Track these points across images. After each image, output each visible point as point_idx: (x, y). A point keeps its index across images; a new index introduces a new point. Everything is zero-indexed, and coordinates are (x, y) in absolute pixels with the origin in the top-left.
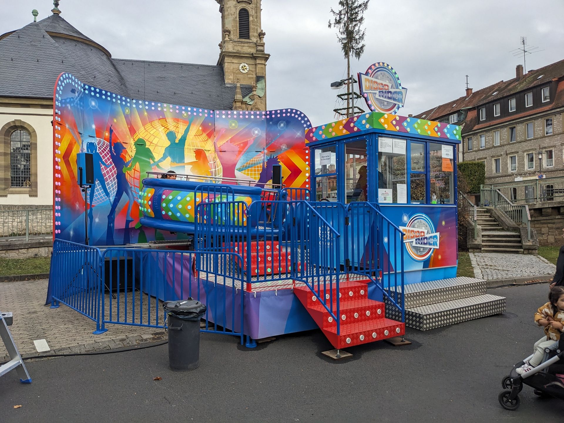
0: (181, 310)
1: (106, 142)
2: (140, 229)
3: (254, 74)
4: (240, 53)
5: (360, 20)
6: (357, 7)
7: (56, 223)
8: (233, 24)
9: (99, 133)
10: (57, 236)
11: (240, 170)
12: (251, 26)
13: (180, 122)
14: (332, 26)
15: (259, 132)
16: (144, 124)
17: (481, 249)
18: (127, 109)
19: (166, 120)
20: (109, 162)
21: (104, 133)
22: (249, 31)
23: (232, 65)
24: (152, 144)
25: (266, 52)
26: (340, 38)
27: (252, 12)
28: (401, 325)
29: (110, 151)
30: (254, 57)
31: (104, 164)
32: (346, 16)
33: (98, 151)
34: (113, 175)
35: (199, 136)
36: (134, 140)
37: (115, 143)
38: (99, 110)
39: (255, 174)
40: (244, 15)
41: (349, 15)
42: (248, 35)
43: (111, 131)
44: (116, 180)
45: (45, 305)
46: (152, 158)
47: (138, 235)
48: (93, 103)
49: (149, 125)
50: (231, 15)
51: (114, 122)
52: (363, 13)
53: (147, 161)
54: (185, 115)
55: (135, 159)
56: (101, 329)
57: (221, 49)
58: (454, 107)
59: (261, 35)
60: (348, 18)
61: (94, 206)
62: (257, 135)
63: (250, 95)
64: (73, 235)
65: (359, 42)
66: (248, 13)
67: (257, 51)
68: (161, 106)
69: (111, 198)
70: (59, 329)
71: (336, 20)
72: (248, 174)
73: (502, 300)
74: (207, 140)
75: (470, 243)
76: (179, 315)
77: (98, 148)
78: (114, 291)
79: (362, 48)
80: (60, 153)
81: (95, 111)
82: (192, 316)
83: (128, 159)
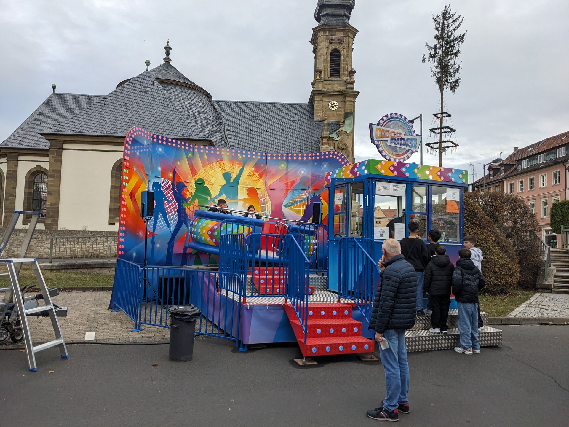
0: (178, 312)
1: (169, 181)
2: (196, 254)
3: (343, 110)
4: (330, 92)
5: (456, 53)
6: (452, 41)
7: (120, 246)
8: (325, 65)
9: (164, 174)
10: (120, 256)
11: (286, 206)
12: (342, 65)
13: (236, 163)
14: (427, 60)
15: (305, 172)
16: (204, 166)
17: (551, 289)
18: (190, 153)
19: (223, 162)
20: (171, 198)
21: (169, 174)
22: (340, 70)
23: (322, 103)
24: (210, 183)
25: (355, 89)
26: (434, 72)
27: (343, 52)
28: (370, 342)
29: (173, 189)
30: (343, 95)
31: (167, 200)
32: (441, 50)
33: (162, 189)
34: (174, 209)
35: (251, 176)
36: (195, 179)
37: (178, 182)
38: (165, 155)
39: (300, 210)
40: (335, 55)
41: (444, 49)
42: (338, 74)
43: (175, 173)
44: (177, 213)
45: (109, 309)
46: (209, 194)
47: (194, 260)
48: (160, 149)
49: (208, 166)
50: (323, 56)
51: (177, 164)
52: (459, 46)
53: (204, 197)
54: (240, 157)
55: (195, 196)
56: (138, 328)
57: (313, 87)
58: (563, 140)
59: (352, 73)
60: (443, 52)
61: (156, 234)
62: (303, 174)
63: (337, 131)
64: (136, 257)
65: (454, 76)
66: (340, 53)
67: (347, 88)
68: (219, 151)
69: (171, 228)
70: (109, 326)
71: (431, 54)
72: (293, 210)
73: (497, 332)
74: (259, 179)
75: (539, 282)
76: (177, 316)
77: (162, 187)
78: (165, 303)
79: (457, 81)
80: (126, 192)
81: (161, 156)
82: (186, 317)
83: (188, 195)
